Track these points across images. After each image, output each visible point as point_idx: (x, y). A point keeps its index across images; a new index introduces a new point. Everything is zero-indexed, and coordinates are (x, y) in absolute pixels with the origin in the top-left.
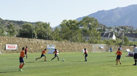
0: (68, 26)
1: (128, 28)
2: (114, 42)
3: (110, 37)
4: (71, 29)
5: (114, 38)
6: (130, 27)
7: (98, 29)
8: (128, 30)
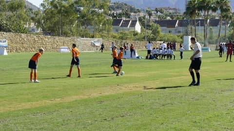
0: (56, 7)
1: (171, 11)
2: (136, 34)
3: (130, 26)
4: (59, 12)
5: (138, 27)
6: (174, 9)
7: (118, 13)
8: (170, 14)
